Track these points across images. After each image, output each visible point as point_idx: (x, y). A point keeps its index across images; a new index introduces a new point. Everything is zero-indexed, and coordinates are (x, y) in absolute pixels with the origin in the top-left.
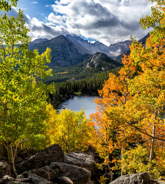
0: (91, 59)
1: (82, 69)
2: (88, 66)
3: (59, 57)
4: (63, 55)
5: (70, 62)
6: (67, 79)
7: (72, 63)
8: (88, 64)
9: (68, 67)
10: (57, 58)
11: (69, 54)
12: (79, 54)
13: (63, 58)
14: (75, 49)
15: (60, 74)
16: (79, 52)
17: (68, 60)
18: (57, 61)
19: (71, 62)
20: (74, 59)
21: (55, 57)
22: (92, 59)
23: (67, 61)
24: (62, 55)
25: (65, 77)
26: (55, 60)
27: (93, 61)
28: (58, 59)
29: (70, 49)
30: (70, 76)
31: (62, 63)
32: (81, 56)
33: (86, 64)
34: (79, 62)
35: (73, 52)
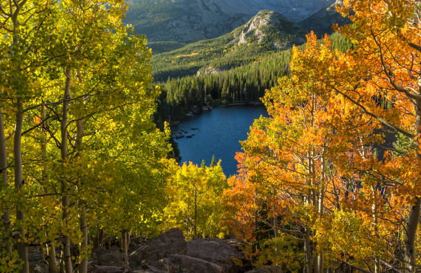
0: (249, 25)
1: (230, 47)
2: (242, 40)
3: (178, 22)
4: (189, 18)
5: (203, 32)
6: (197, 69)
7: (208, 35)
8: (243, 35)
9: (199, 42)
10: (174, 24)
11: (200, 15)
12: (222, 14)
13: (188, 24)
14: (215, 5)
15: (181, 59)
16: (223, 10)
17: (199, 27)
18: (174, 30)
19: (206, 32)
20: (212, 24)
21: (171, 23)
22: (252, 24)
23: (198, 29)
24: (185, 18)
25: (193, 64)
26: (170, 28)
27: (255, 29)
28: (178, 25)
29: (204, 5)
30: (203, 62)
31: (186, 34)
32: (227, 18)
33: (239, 35)
34: (223, 31)
35: (209, 10)
